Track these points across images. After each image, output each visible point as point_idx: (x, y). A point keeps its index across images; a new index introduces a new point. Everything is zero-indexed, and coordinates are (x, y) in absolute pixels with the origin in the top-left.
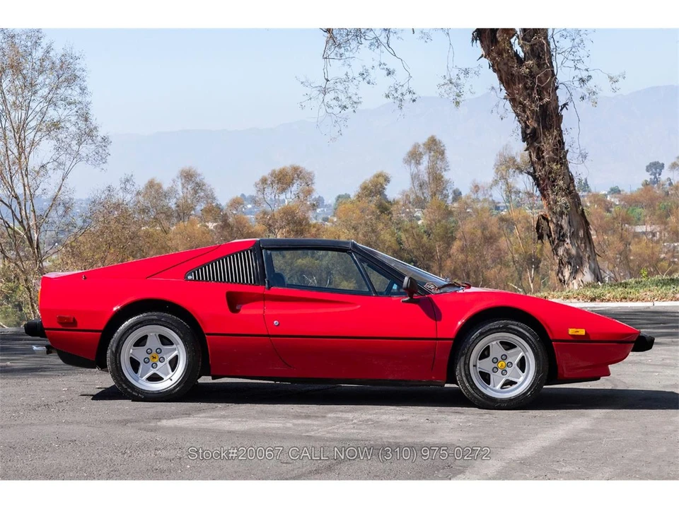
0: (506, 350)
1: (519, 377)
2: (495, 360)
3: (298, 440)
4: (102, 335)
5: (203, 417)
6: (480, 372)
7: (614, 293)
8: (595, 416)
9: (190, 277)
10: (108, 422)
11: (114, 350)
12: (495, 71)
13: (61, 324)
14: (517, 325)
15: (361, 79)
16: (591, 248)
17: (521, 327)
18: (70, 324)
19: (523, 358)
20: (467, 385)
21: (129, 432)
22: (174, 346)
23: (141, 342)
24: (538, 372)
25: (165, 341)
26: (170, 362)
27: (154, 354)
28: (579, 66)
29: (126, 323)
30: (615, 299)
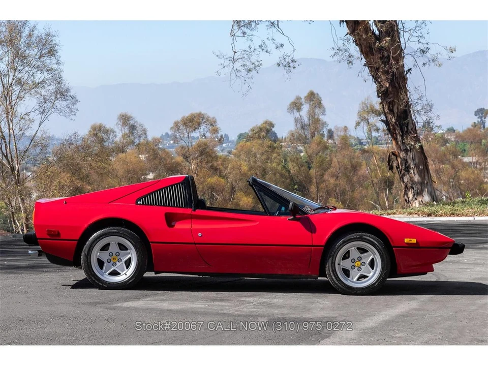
0: (361, 253)
1: (370, 273)
2: (353, 261)
3: (216, 316)
4: (78, 243)
5: (149, 300)
6: (343, 269)
7: (445, 210)
8: (422, 300)
9: (139, 203)
10: (83, 304)
11: (86, 253)
12: (357, 45)
13: (49, 235)
14: (369, 236)
15: (260, 50)
16: (428, 177)
17: (372, 238)
18: (55, 235)
19: (373, 259)
20: (333, 277)
21: (99, 310)
22: (129, 251)
23: (105, 248)
24: (383, 269)
25: (122, 247)
26: (125, 262)
27: (114, 256)
28: (421, 40)
29: (95, 234)
30: (446, 215)
